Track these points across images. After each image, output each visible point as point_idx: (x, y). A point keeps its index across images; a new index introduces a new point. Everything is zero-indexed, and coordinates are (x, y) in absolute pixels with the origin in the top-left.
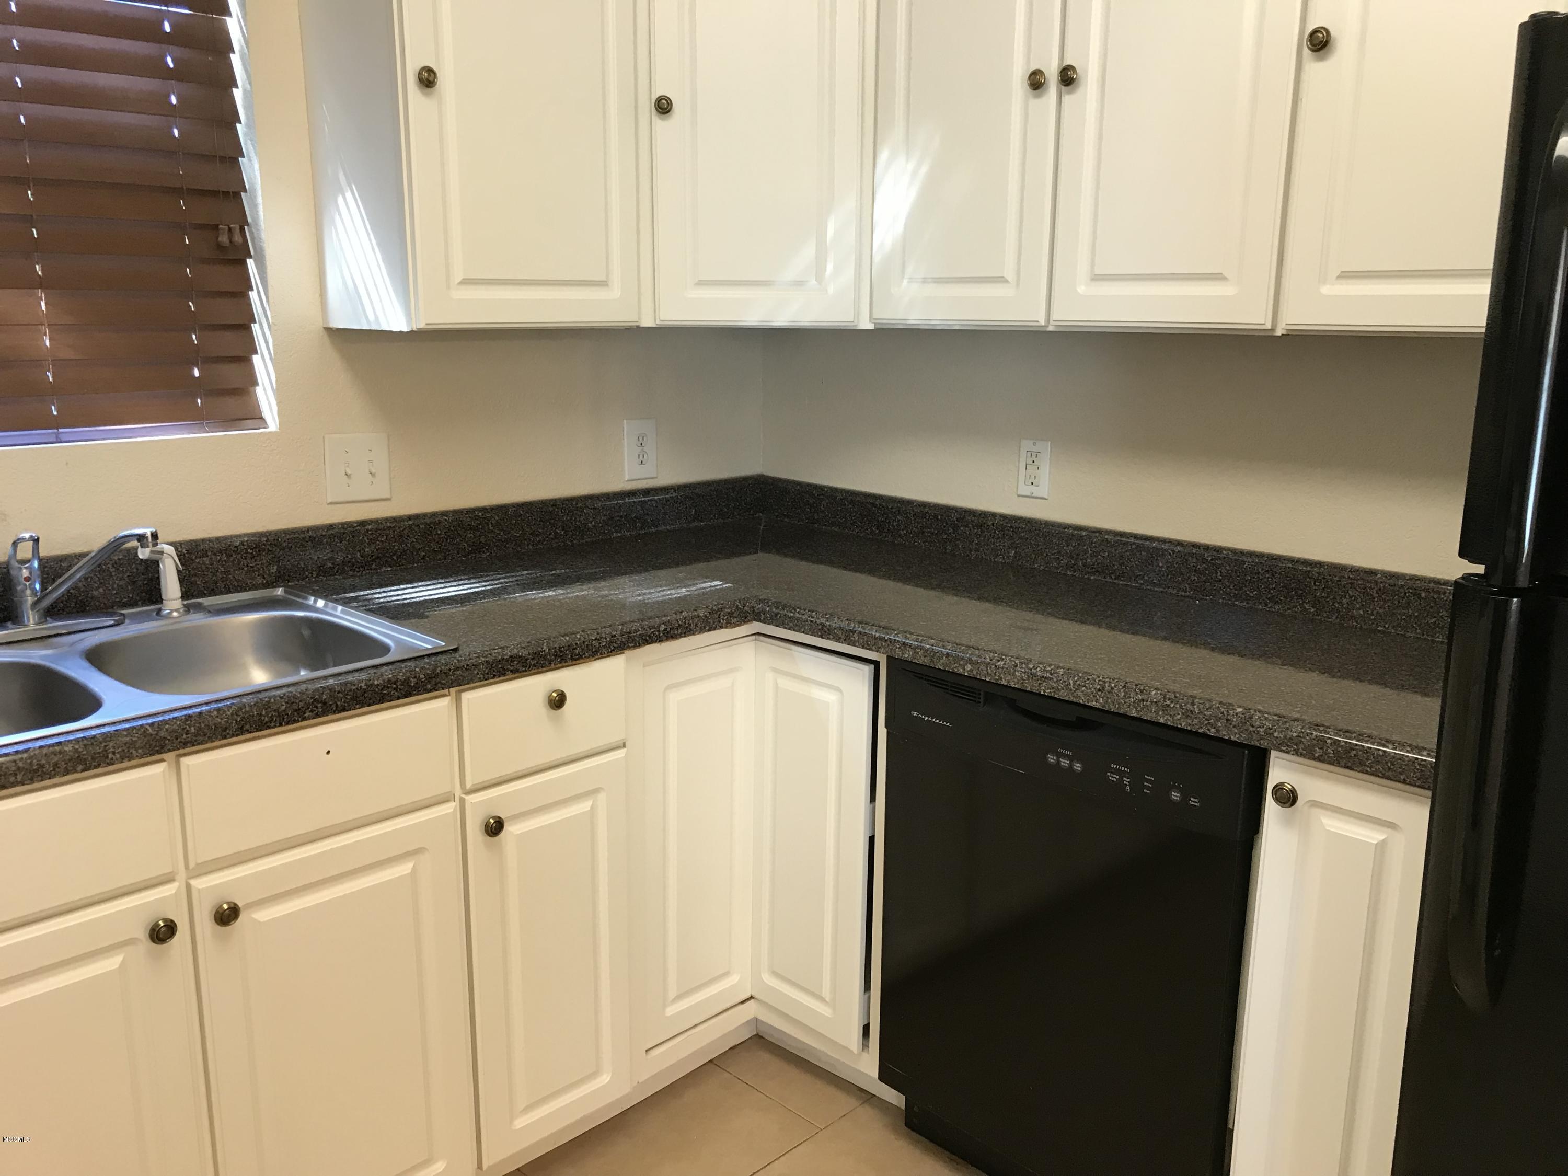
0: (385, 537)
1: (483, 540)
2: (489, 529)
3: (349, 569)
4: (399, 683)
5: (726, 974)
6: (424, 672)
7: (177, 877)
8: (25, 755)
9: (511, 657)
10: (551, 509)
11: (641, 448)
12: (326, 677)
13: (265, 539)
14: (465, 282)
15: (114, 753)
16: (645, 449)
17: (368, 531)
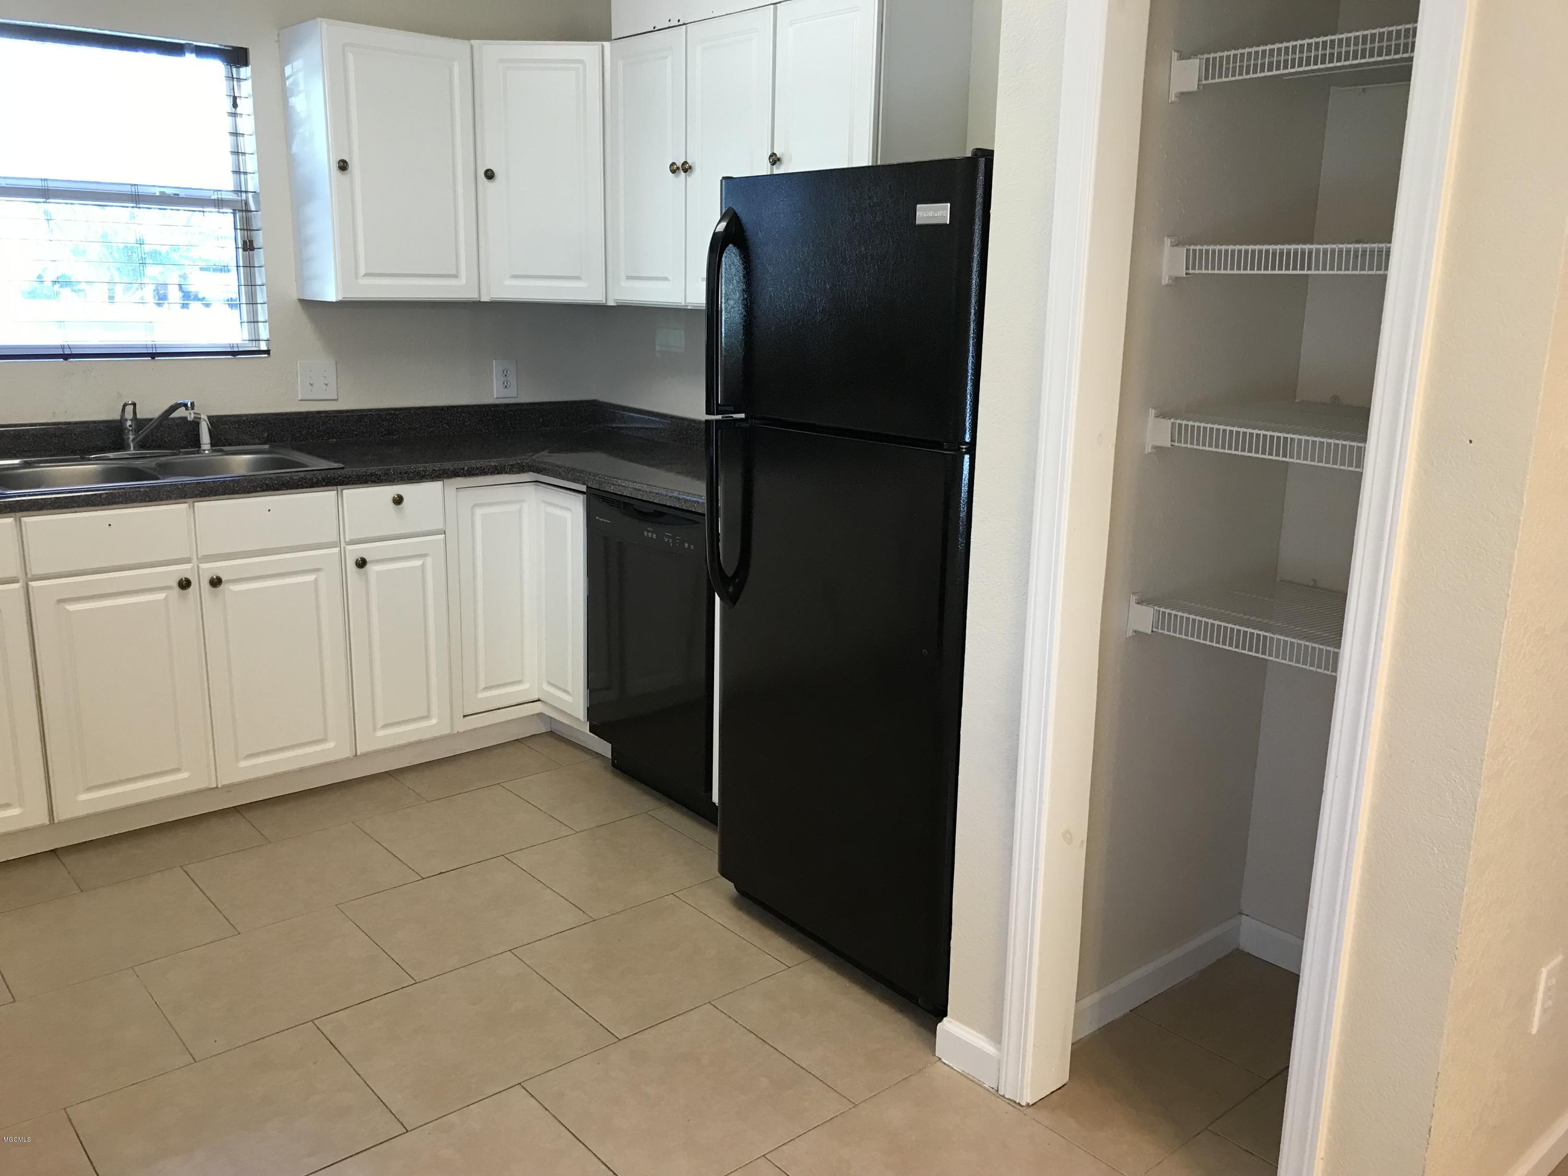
0: (332, 421)
1: (394, 427)
2: (398, 421)
3: (310, 438)
4: (307, 480)
5: (519, 682)
6: (321, 475)
7: (192, 561)
8: (123, 490)
9: (371, 473)
10: (440, 412)
11: (505, 378)
12: (270, 474)
13: (260, 417)
14: (366, 275)
15: (163, 495)
16: (509, 379)
17: (322, 417)
